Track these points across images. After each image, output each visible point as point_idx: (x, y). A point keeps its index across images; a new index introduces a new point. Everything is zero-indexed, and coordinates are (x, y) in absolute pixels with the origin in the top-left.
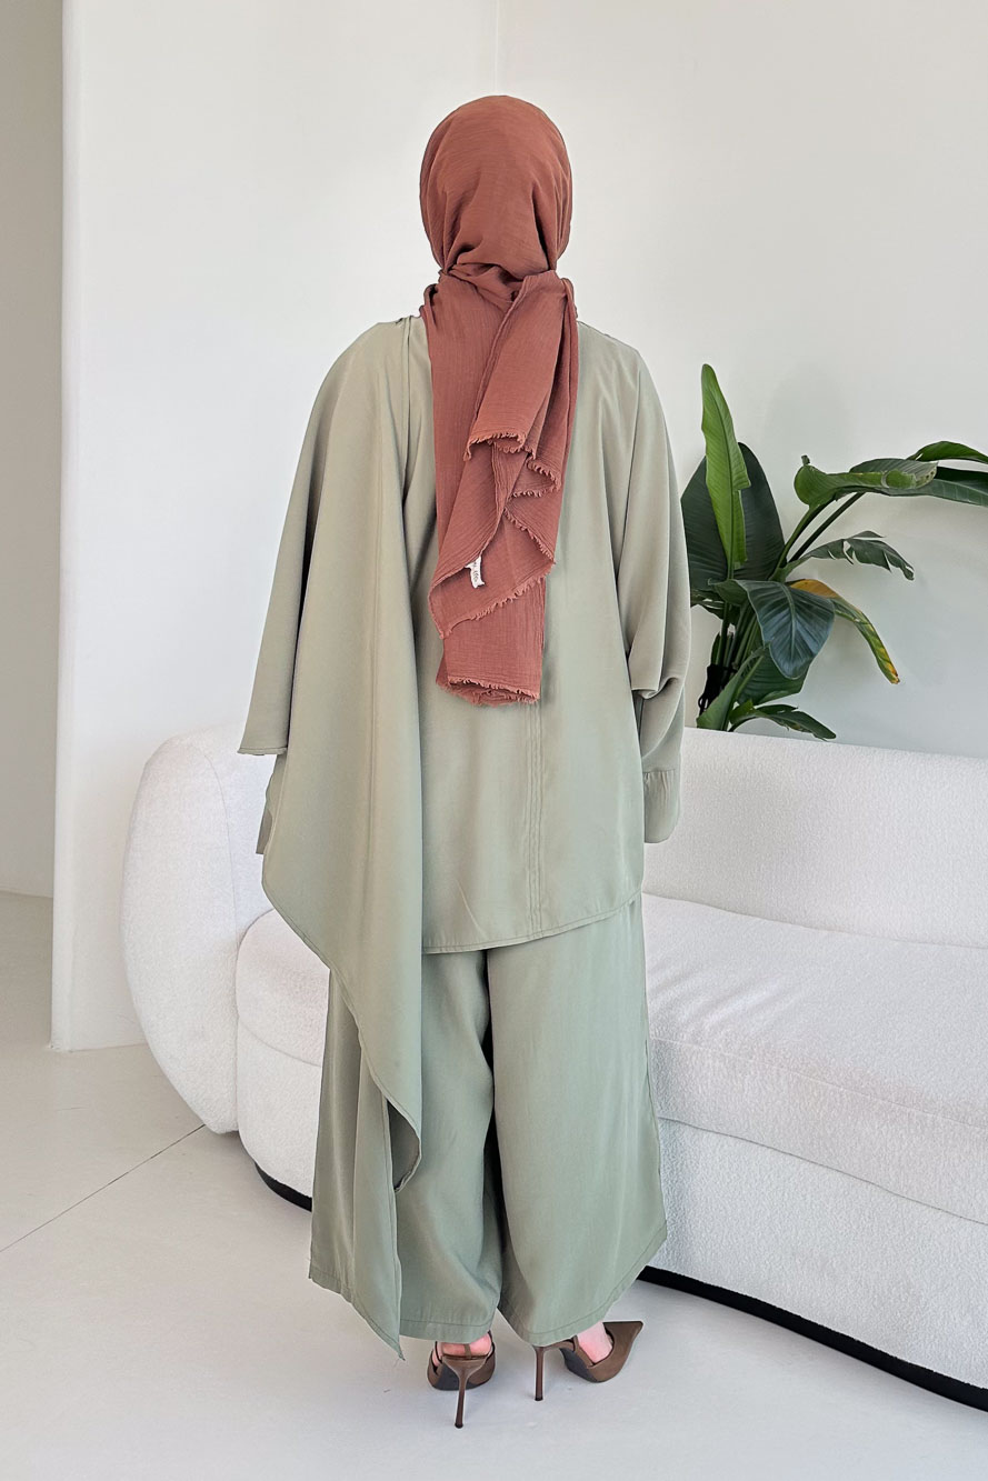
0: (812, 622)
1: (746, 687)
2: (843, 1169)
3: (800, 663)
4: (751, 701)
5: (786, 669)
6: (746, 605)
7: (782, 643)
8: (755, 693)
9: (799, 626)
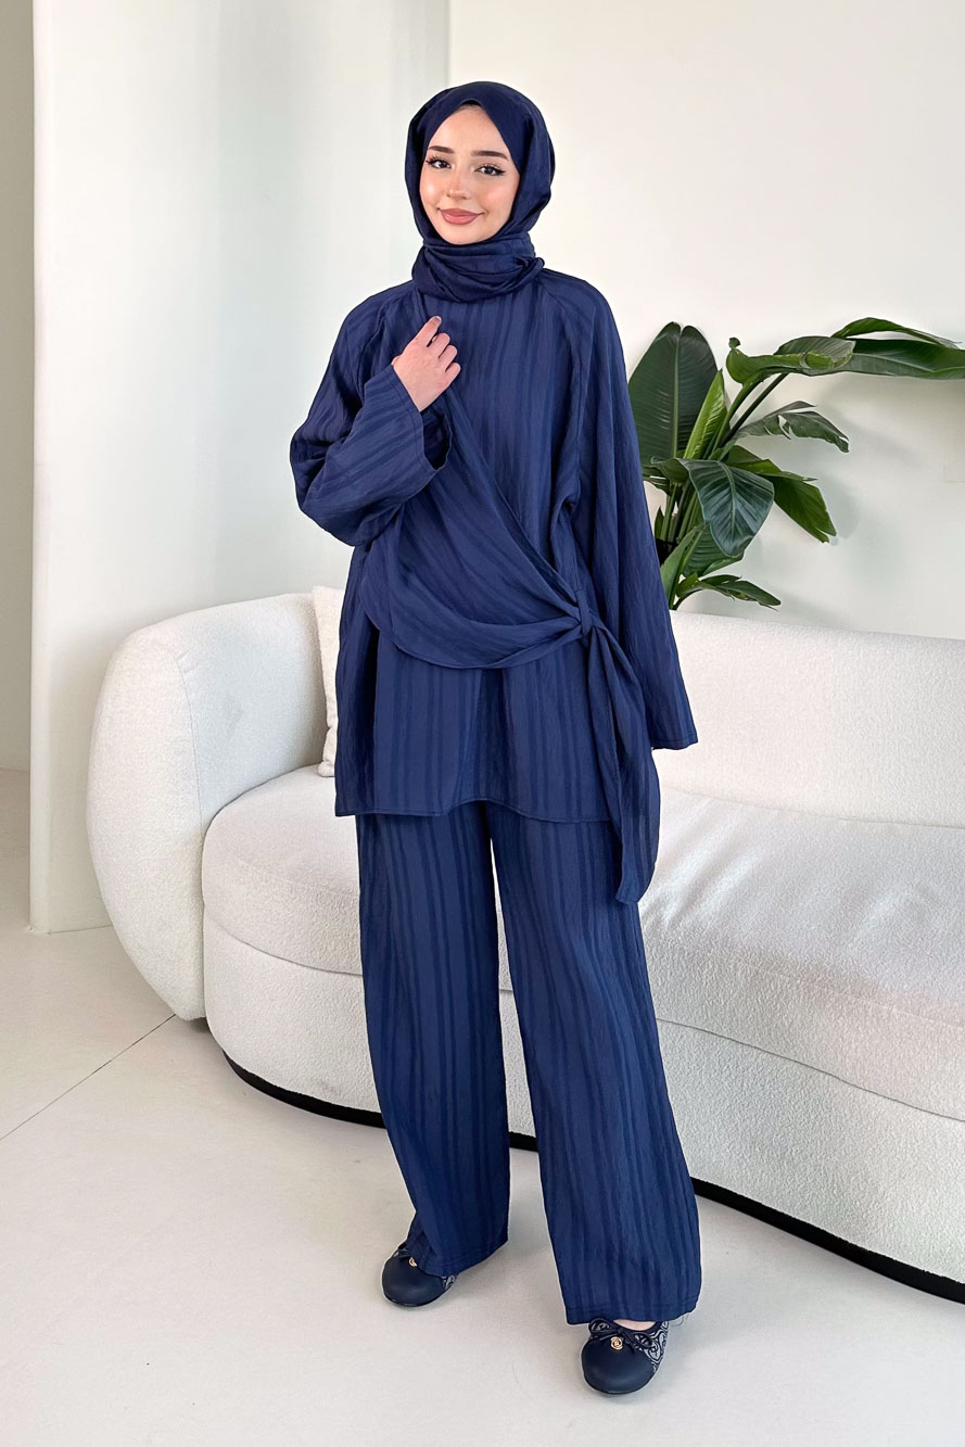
0: (753, 501)
1: (690, 560)
2: (801, 1060)
3: (739, 542)
4: (696, 574)
5: (727, 546)
6: (687, 484)
7: (722, 522)
8: (699, 565)
9: (739, 504)
